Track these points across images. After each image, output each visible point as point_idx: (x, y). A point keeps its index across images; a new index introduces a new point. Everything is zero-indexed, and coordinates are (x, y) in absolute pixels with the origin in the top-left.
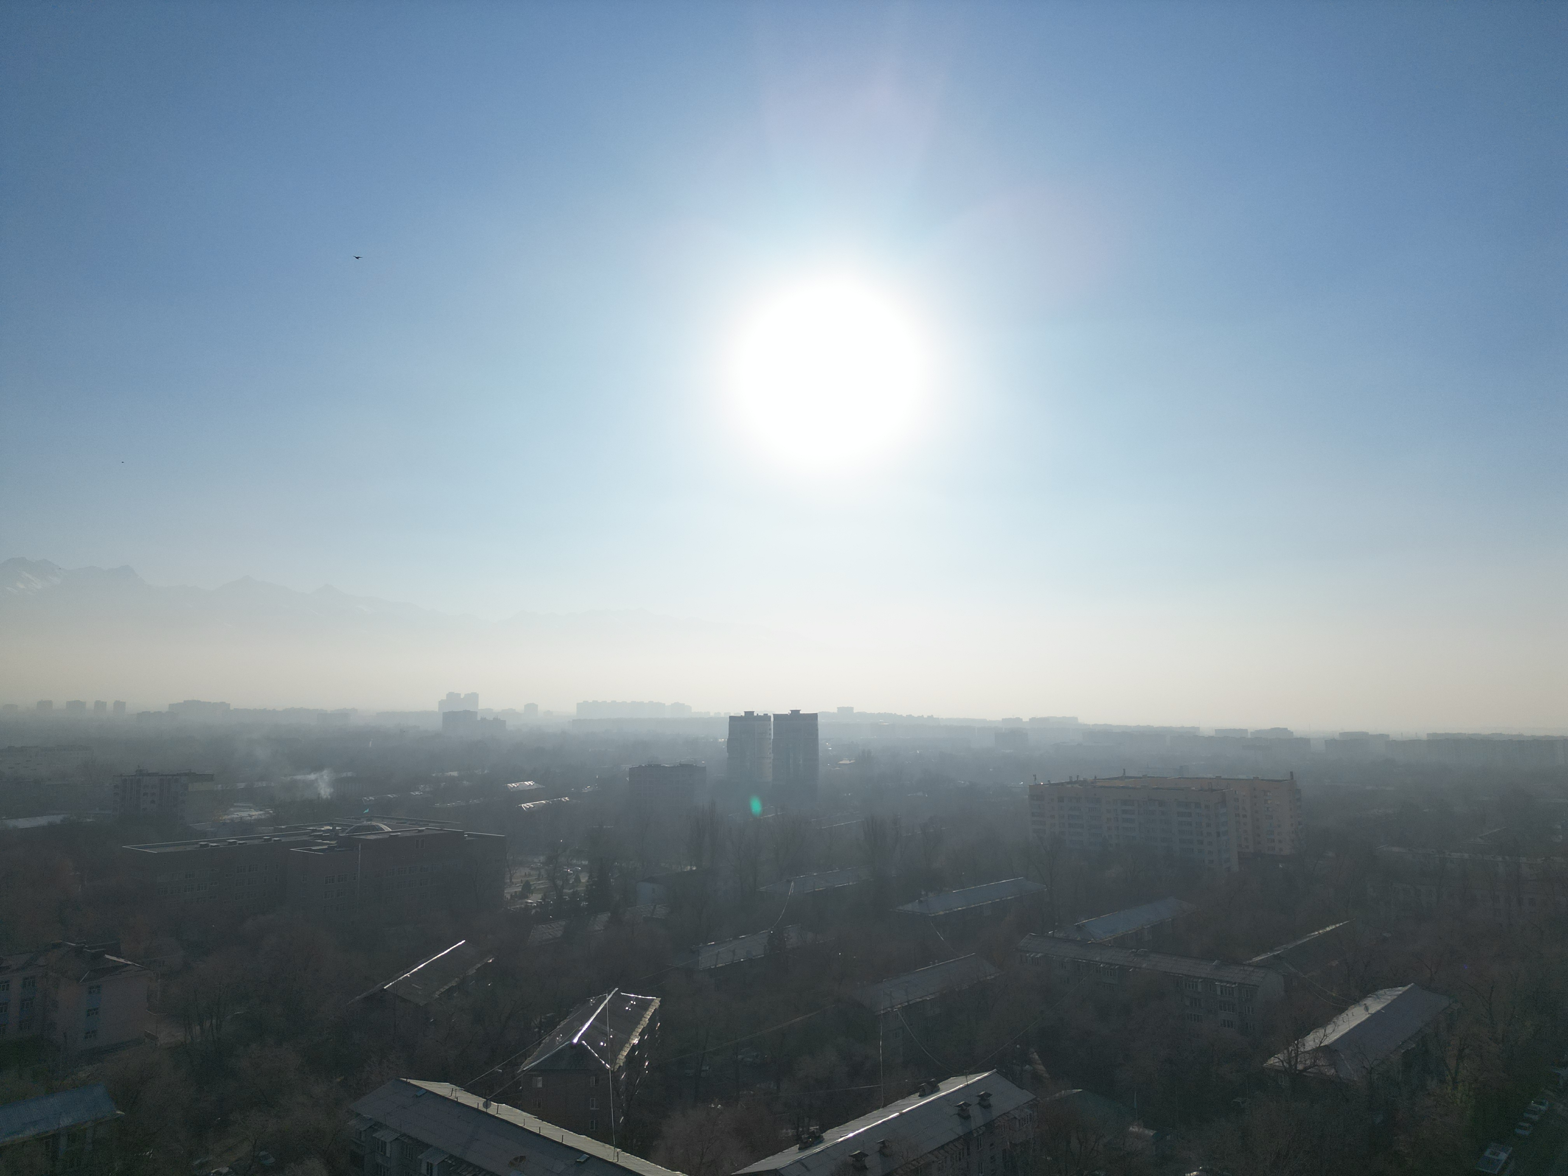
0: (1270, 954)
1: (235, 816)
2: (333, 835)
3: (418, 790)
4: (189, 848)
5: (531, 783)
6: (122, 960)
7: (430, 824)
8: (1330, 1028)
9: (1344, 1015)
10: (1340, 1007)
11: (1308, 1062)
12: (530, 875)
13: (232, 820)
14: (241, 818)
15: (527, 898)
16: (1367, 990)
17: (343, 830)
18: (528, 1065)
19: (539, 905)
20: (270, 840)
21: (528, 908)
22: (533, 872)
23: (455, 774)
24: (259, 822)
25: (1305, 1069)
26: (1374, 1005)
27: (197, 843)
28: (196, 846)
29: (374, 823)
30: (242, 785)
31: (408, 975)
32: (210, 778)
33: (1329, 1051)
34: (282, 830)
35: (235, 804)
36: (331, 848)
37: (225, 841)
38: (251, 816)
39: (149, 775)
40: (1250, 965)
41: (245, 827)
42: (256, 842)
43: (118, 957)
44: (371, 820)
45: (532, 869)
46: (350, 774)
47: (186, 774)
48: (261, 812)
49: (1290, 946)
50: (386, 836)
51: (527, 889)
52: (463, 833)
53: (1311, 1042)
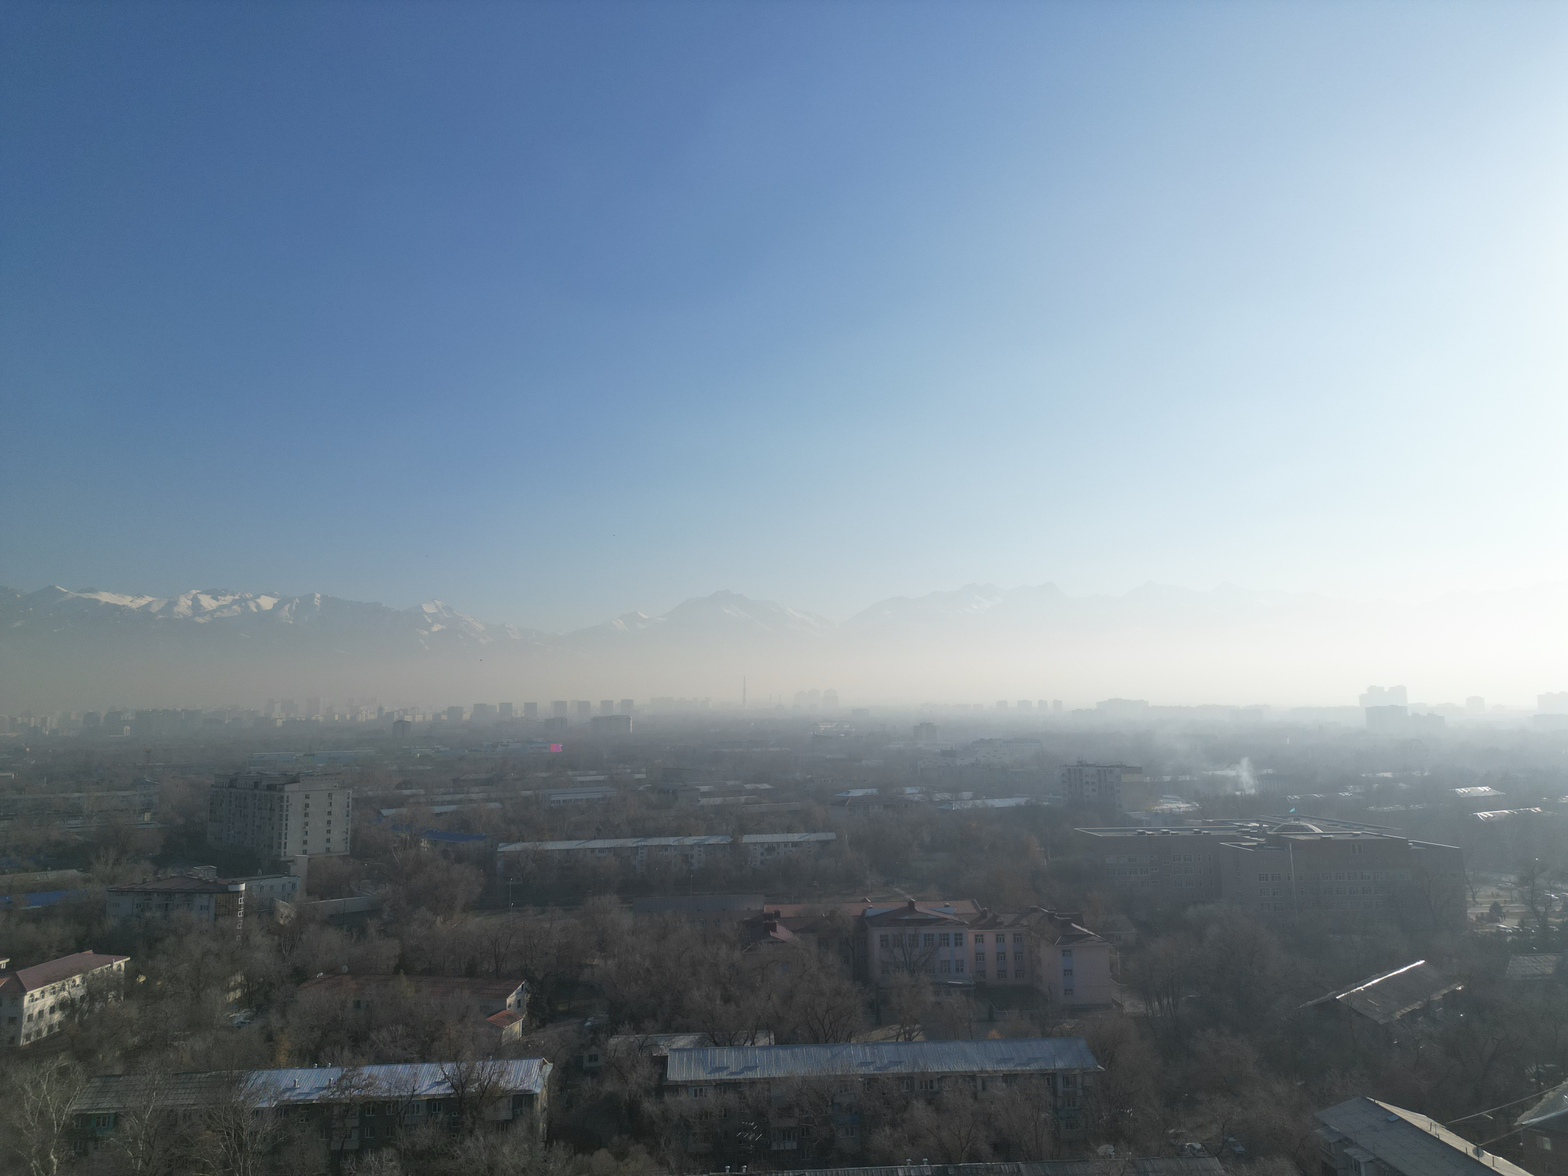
1: (1165, 807)
2: (1261, 833)
3: (1347, 791)
4: (1129, 834)
5: (1486, 789)
6: (1085, 930)
7: (1366, 829)
12: (1498, 896)
13: (1162, 810)
14: (1171, 809)
15: (1498, 921)
17: (1271, 828)
18: (1528, 1119)
19: (1516, 932)
20: (1199, 832)
21: (1501, 934)
22: (1501, 893)
23: (1389, 775)
24: (1187, 814)
27: (1135, 830)
28: (1134, 833)
29: (1302, 823)
30: (1167, 778)
31: (1361, 988)
32: (1138, 770)
34: (1209, 823)
35: (1164, 796)
36: (1260, 846)
37: (1158, 830)
38: (1179, 808)
39: (1088, 766)
41: (1175, 818)
42: (1187, 833)
43: (1082, 927)
44: (1298, 820)
45: (1500, 888)
46: (1270, 771)
47: (1118, 766)
48: (1188, 805)
50: (1318, 838)
51: (1497, 912)
52: (1406, 840)
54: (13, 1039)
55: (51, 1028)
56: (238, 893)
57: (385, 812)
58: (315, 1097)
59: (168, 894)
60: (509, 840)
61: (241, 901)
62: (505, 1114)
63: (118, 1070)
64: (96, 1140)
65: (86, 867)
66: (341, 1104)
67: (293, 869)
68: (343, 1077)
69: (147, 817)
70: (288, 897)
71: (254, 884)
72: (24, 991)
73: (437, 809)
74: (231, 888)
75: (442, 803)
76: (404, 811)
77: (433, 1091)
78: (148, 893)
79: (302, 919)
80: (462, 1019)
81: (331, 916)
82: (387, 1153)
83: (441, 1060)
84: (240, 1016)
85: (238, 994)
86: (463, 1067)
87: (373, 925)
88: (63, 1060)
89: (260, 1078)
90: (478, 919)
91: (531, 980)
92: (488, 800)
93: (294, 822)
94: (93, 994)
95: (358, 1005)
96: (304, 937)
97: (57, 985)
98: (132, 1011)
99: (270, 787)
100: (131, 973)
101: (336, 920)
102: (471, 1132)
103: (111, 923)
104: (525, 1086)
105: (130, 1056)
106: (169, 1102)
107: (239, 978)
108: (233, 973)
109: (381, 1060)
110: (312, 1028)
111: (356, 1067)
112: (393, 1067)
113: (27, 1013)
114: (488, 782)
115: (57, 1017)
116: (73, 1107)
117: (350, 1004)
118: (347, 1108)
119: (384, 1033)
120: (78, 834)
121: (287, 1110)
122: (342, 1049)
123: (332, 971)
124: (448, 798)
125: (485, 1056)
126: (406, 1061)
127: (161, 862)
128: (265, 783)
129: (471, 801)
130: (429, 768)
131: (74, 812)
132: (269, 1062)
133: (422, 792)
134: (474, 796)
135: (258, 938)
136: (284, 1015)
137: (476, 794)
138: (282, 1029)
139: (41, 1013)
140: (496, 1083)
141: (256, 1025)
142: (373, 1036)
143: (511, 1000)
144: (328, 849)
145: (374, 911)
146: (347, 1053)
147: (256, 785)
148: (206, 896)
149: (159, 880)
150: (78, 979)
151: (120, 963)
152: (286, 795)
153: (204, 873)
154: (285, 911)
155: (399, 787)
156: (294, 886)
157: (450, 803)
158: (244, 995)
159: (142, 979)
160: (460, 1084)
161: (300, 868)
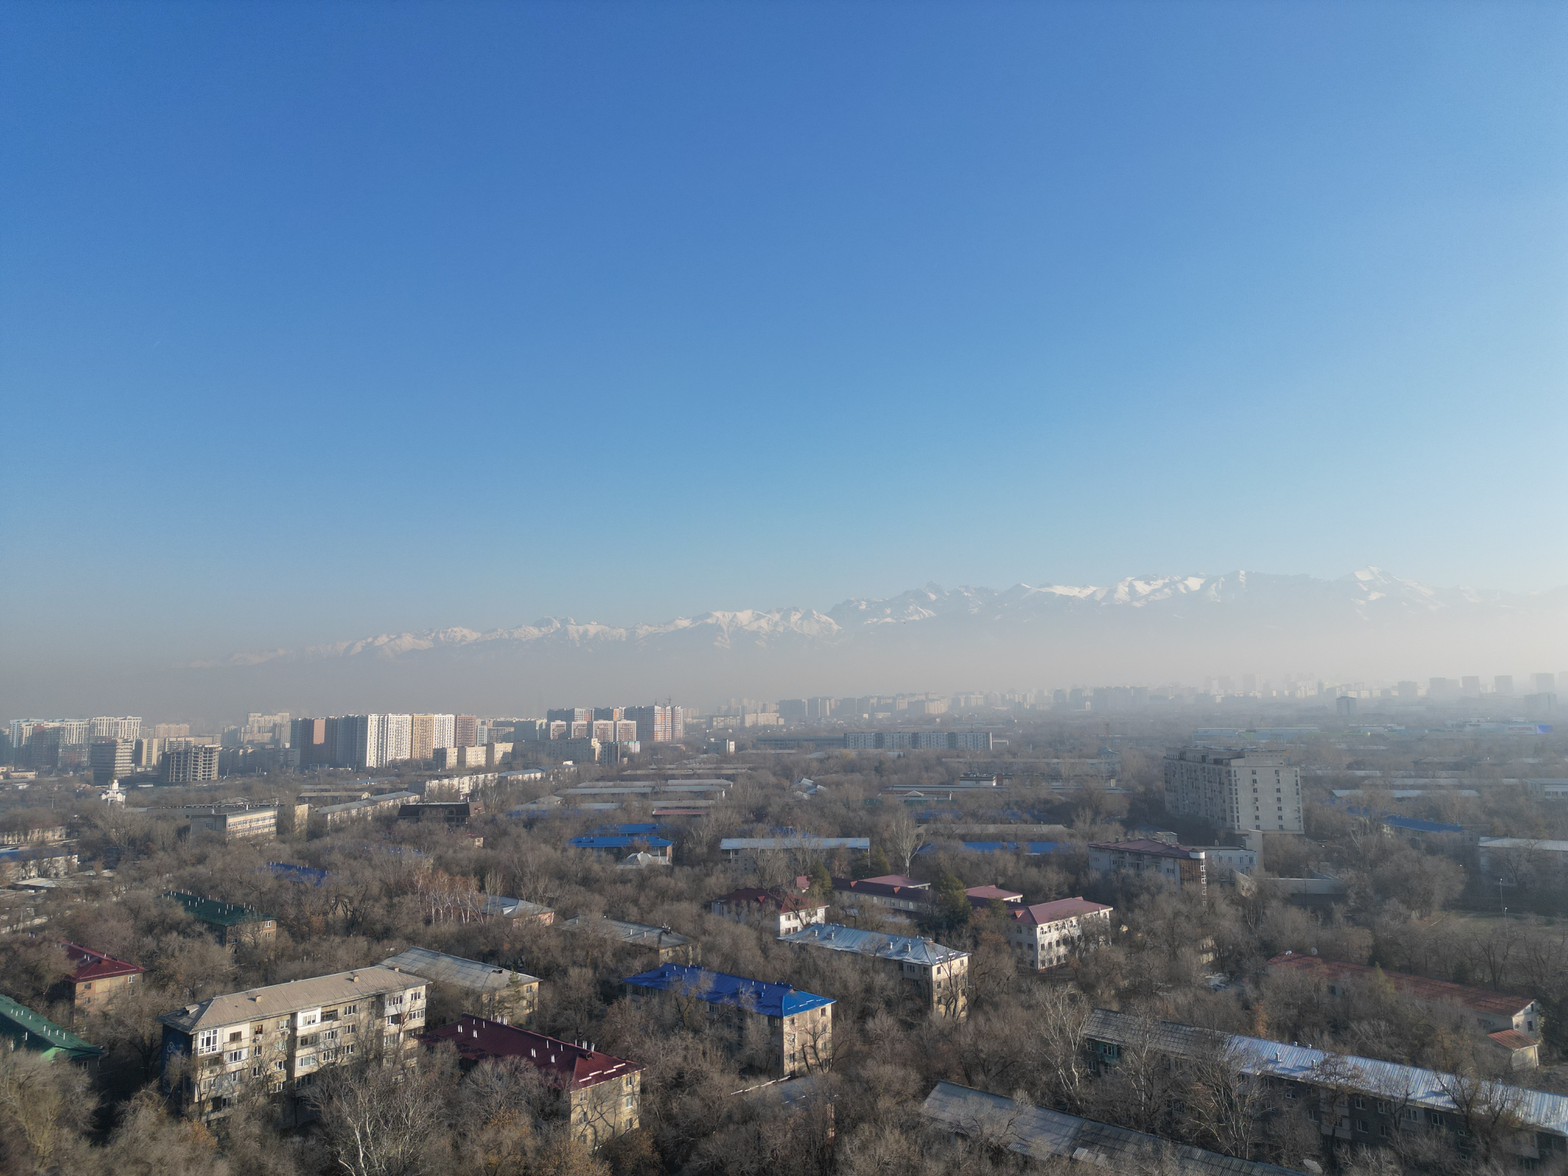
54: (1033, 963)
55: (1059, 958)
56: (1199, 860)
57: (1338, 793)
58: (1299, 1076)
59: (1139, 854)
60: (1492, 834)
61: (1203, 868)
62: (1529, 1150)
63: (1115, 1007)
64: (1106, 1065)
65: (1069, 824)
66: (1327, 1089)
67: (1249, 843)
68: (1325, 1062)
69: (1113, 783)
70: (1247, 870)
71: (1214, 853)
72: (1036, 924)
73: (1398, 794)
74: (1193, 855)
75: (1404, 787)
76: (1359, 792)
77: (1431, 1100)
78: (1122, 852)
79: (1263, 894)
80: (1457, 1028)
81: (1293, 895)
82: (1385, 1154)
83: (1436, 1068)
84: (1215, 979)
85: (1210, 957)
86: (1466, 1082)
87: (1339, 911)
88: (1070, 989)
89: (1241, 1043)
90: (1462, 920)
91: (1543, 1001)
92: (1461, 787)
93: (1244, 797)
94: (1087, 936)
95: (1332, 990)
96: (1268, 912)
97: (1060, 923)
98: (1119, 956)
99: (1217, 762)
100: (1116, 923)
101: (1298, 899)
102: (1486, 1160)
103: (1094, 875)
104: (1552, 1124)
105: (1124, 996)
106: (1162, 1047)
107: (1209, 942)
108: (1204, 936)
109: (1364, 1052)
110: (1287, 1005)
111: (1339, 1054)
112: (1381, 1064)
113: (1040, 943)
114: (1457, 767)
115: (1062, 950)
116: (1085, 1031)
117: (1324, 989)
118: (1336, 1095)
119: (1365, 1026)
120: (1061, 794)
121: (1271, 1081)
122: (1322, 1033)
123: (1300, 951)
124: (1410, 782)
125: (1493, 1077)
126: (1394, 1061)
127: (1129, 824)
128: (1212, 757)
129: (1440, 787)
130: (1383, 748)
131: (1055, 776)
132: (1248, 1029)
133: (1378, 773)
134: (1442, 782)
135: (1223, 907)
136: (1257, 985)
137: (1445, 779)
138: (1257, 1000)
139: (1050, 944)
140: (1511, 1113)
141: (1232, 990)
142: (1354, 1025)
143: (1518, 1019)
144: (1281, 827)
145: (1339, 895)
146: (1326, 1037)
147: (1204, 758)
148: (1171, 860)
149: (1129, 841)
150: (1074, 920)
151: (1105, 912)
152: (1233, 770)
153: (1168, 838)
154: (1246, 884)
155: (1350, 767)
156: (1251, 860)
157: (1413, 787)
158: (1216, 959)
159: (1125, 929)
160: (1466, 1102)
161: (1255, 842)
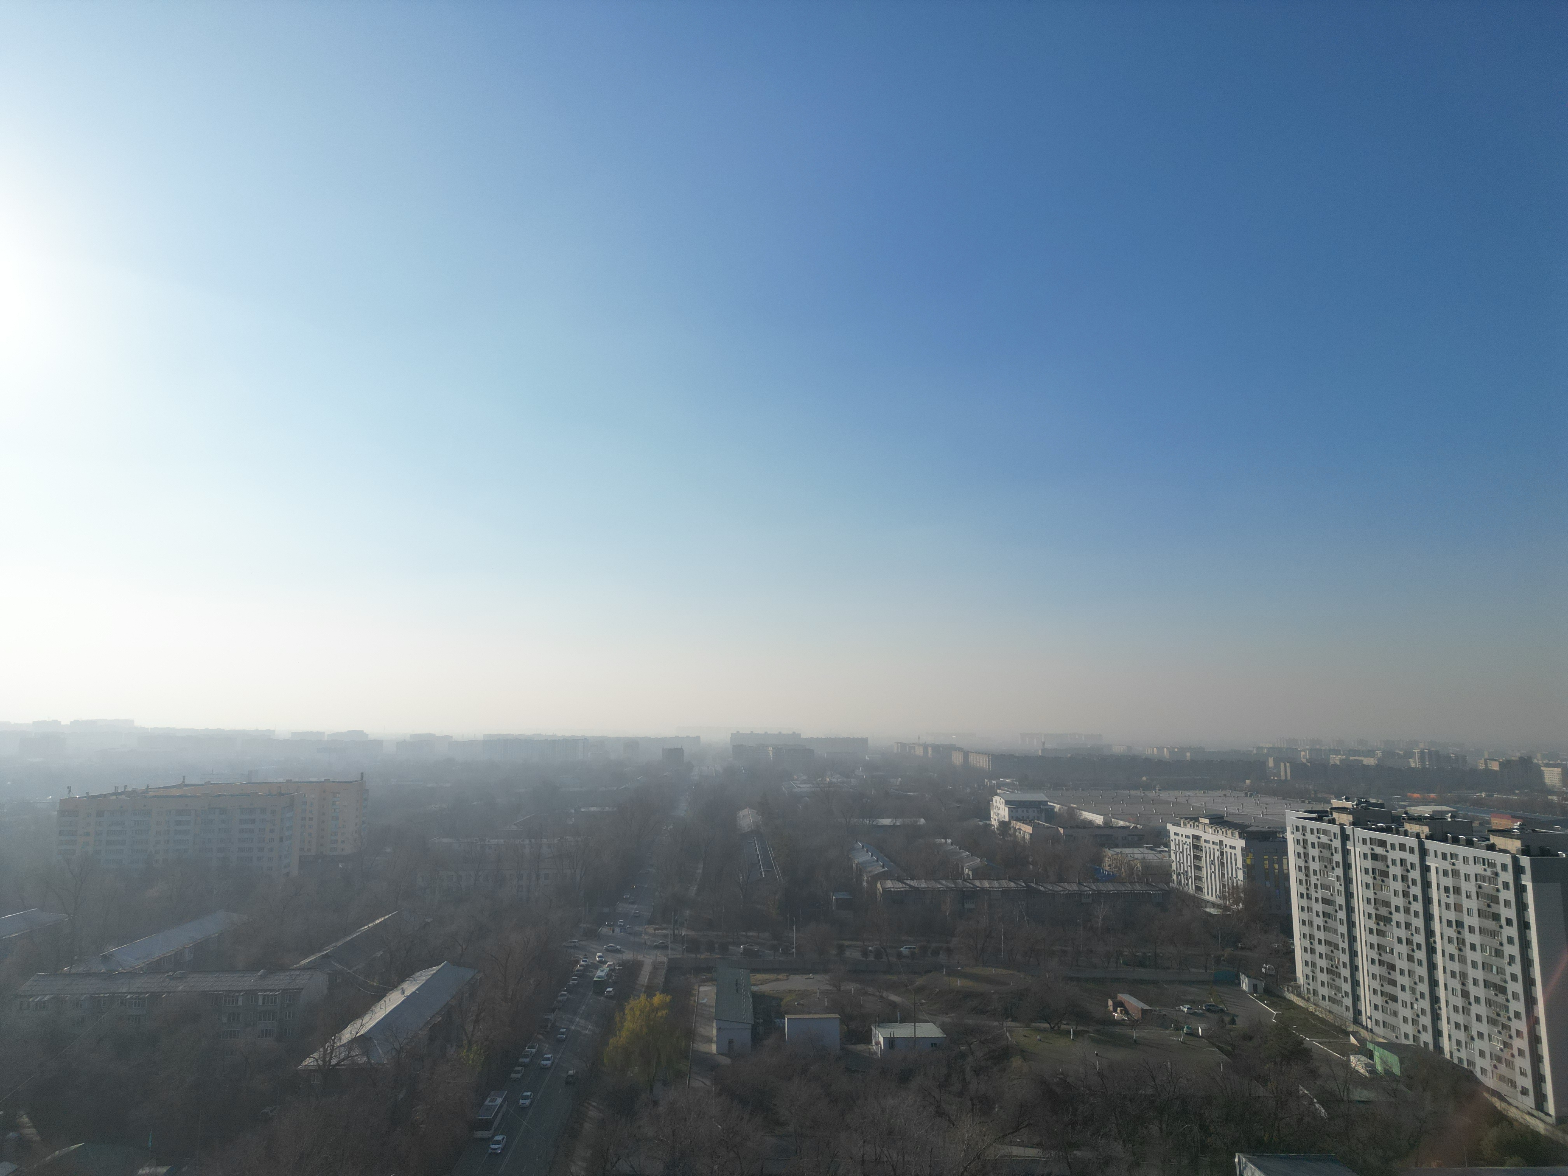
0: (318, 955)
8: (366, 1018)
9: (382, 1002)
10: (379, 995)
11: (342, 1056)
16: (405, 974)
25: (338, 1064)
26: (410, 987)
33: (363, 1041)
40: (296, 969)
49: (339, 944)
53: (347, 1035)
